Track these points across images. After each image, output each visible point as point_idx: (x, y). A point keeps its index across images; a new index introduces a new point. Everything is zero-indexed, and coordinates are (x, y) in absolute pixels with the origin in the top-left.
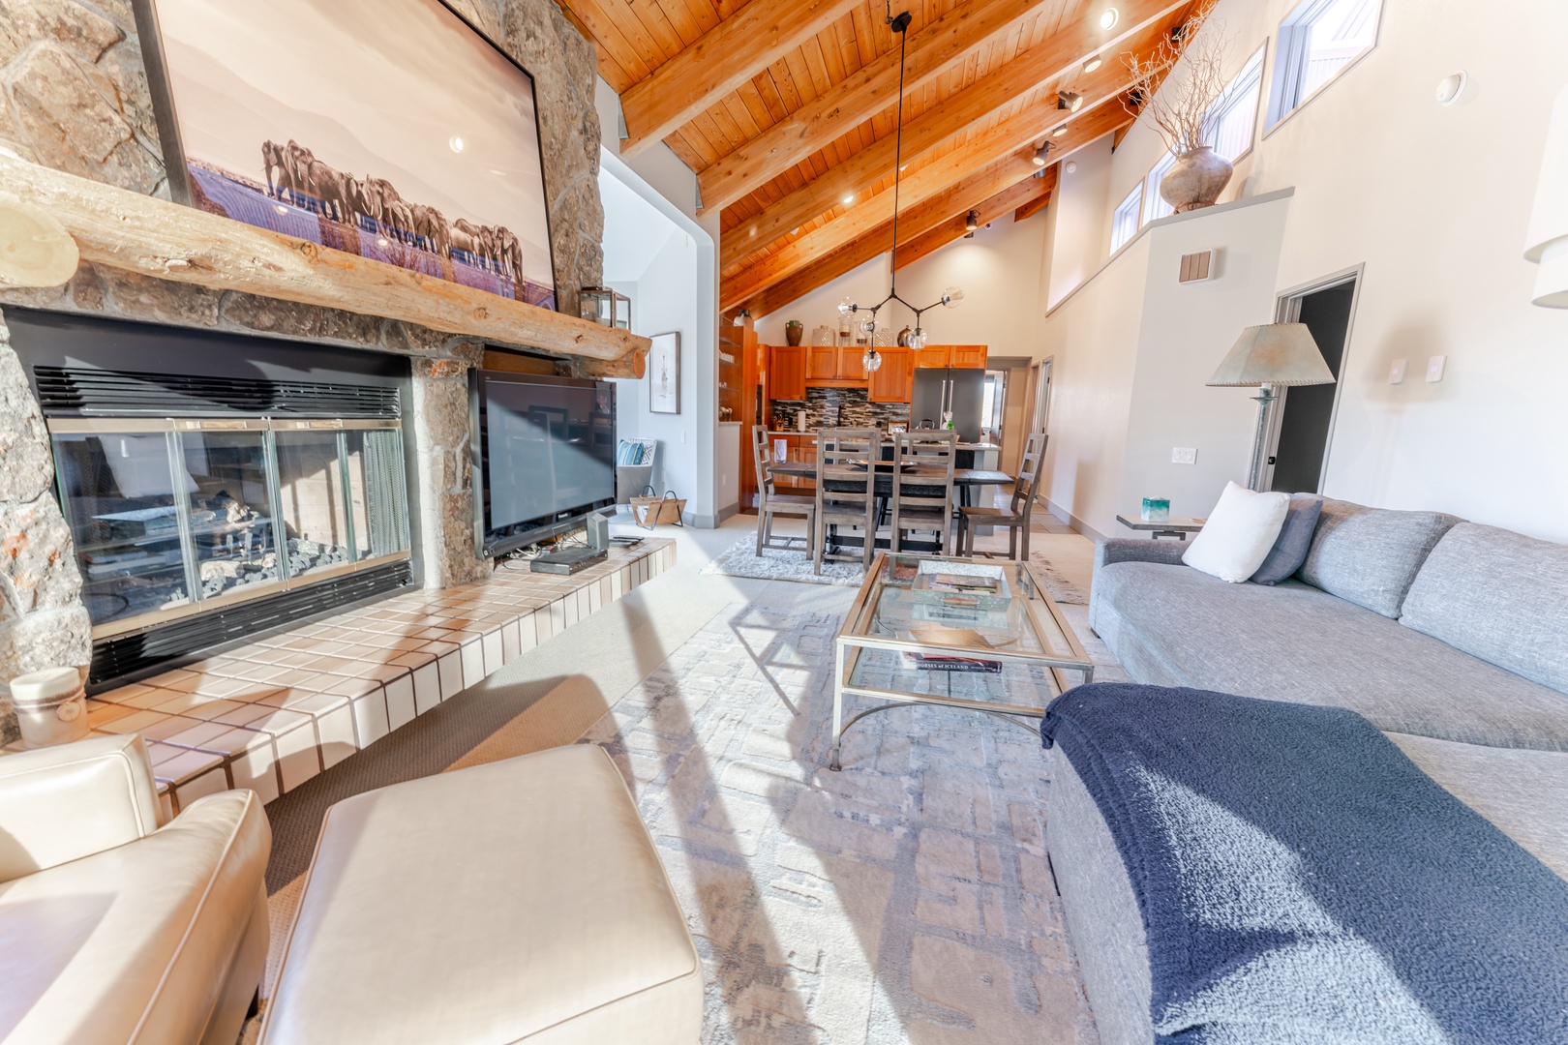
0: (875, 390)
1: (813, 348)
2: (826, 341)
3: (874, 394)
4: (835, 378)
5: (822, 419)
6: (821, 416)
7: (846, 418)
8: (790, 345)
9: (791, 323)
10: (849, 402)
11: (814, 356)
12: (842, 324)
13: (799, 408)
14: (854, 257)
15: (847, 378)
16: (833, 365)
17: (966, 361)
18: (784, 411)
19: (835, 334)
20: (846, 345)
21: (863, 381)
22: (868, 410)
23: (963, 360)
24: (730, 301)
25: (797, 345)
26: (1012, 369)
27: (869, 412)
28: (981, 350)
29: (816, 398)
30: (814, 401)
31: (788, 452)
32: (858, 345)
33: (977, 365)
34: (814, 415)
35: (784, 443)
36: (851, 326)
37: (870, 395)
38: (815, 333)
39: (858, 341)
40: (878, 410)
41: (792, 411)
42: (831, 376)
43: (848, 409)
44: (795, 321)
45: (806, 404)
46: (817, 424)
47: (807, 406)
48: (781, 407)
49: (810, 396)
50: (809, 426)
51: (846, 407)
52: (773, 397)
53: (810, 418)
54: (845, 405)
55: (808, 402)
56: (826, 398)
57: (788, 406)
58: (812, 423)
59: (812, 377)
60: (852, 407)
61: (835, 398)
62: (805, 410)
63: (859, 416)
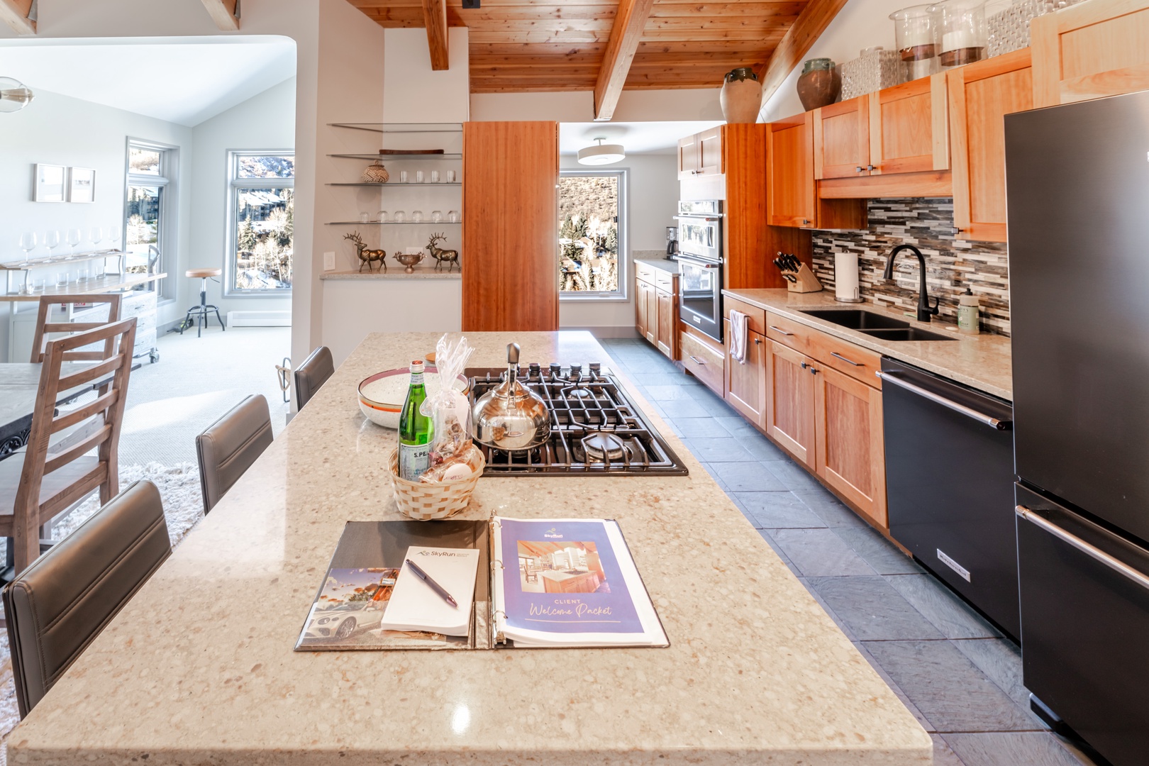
21: (942, 175)
29: (883, 222)
44: (815, 60)
45: (864, 237)
46: (888, 287)
47: (866, 240)
48: (822, 240)
49: (869, 217)
50: (872, 289)
51: (958, 249)
52: (771, 222)
53: (872, 270)
54: (954, 244)
55: (868, 232)
56: (904, 223)
57: (832, 240)
58: (875, 282)
59: (824, 175)
60: (976, 250)
61: (926, 223)
62: (861, 252)
63: (996, 278)
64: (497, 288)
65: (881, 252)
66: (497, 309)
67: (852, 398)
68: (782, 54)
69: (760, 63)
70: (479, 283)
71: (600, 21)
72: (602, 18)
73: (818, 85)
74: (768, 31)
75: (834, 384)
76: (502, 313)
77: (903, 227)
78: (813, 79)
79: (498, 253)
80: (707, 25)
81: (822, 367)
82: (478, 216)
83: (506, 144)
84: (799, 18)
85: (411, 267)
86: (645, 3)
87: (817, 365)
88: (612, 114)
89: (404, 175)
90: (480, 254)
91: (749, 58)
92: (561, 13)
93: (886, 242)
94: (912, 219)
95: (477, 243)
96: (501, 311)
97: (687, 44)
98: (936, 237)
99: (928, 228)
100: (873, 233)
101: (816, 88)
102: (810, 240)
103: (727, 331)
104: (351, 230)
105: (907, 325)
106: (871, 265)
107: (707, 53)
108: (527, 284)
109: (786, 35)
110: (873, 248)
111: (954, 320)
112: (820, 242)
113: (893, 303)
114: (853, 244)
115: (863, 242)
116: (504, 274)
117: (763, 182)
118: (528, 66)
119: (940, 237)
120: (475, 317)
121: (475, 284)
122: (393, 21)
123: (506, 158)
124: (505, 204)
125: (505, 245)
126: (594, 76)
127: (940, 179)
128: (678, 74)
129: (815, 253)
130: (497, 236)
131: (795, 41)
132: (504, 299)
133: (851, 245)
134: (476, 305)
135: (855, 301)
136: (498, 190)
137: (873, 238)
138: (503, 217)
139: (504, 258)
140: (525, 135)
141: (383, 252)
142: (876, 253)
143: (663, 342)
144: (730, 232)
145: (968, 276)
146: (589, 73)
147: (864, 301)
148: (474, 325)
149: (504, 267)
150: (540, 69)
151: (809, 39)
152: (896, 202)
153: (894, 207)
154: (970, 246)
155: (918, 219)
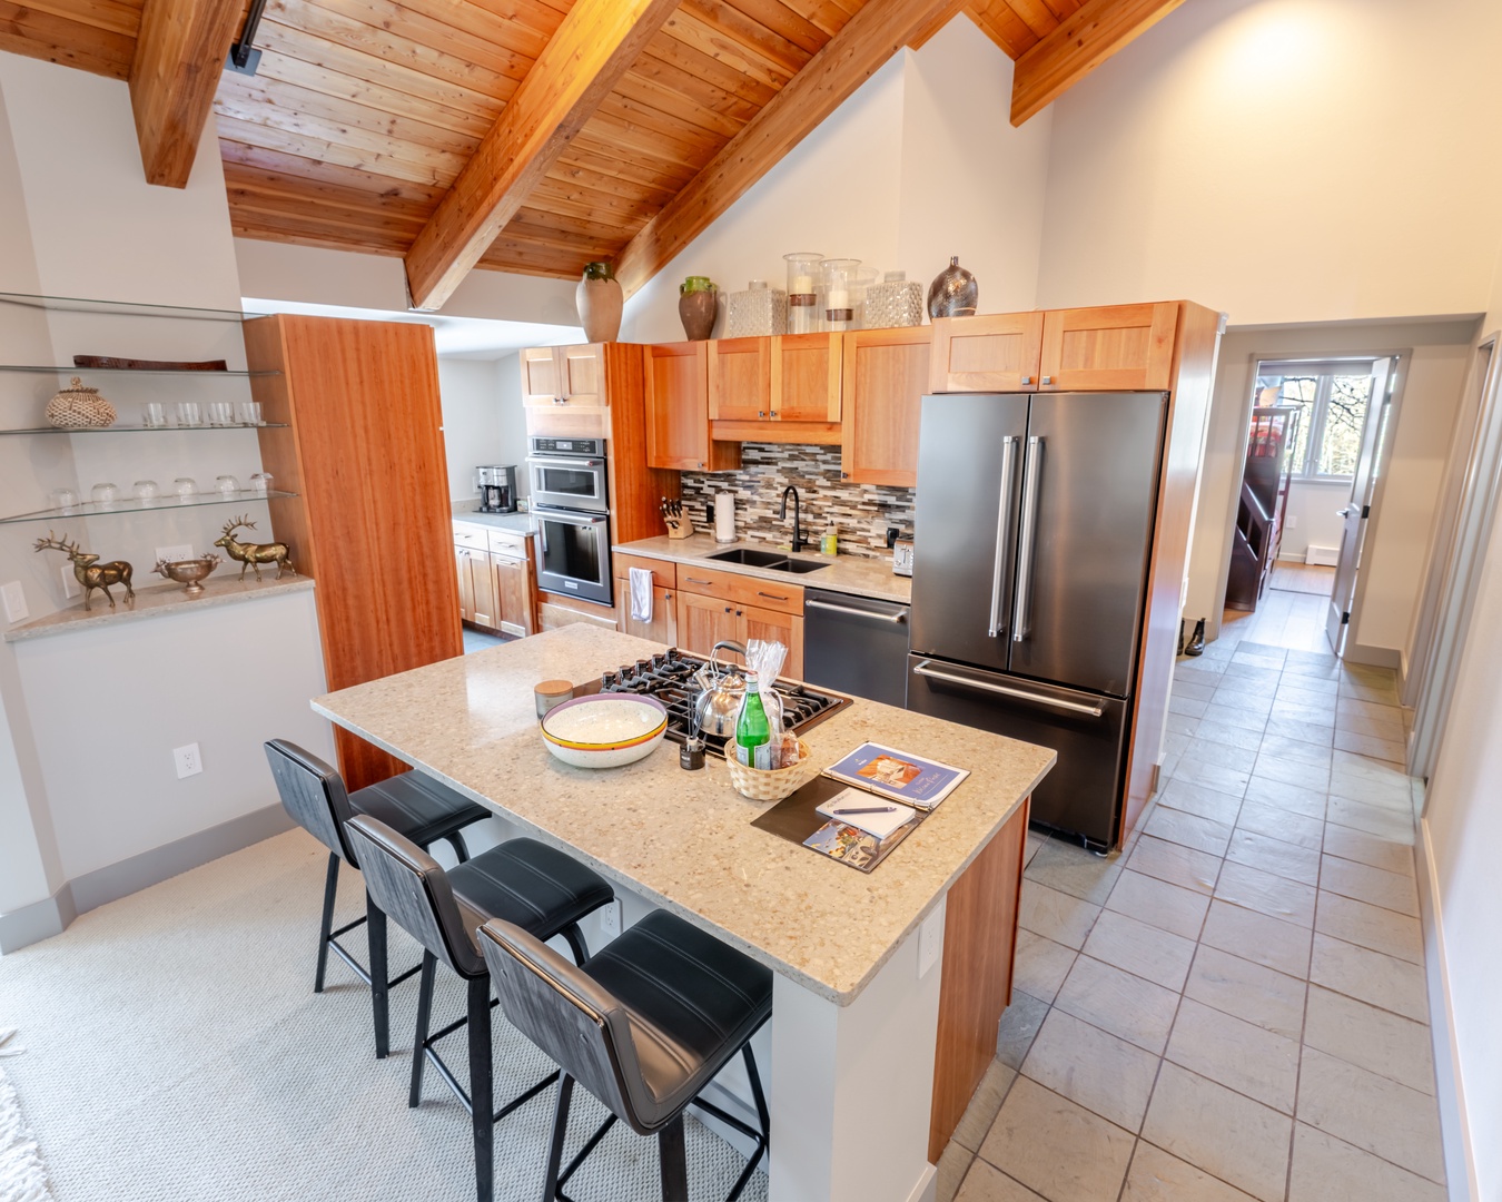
0: (857, 451)
1: (718, 341)
3: (856, 464)
4: (767, 416)
5: (768, 513)
6: (767, 505)
7: (818, 516)
9: (690, 282)
10: (825, 474)
14: (828, 82)
16: (762, 382)
18: (698, 491)
21: (832, 426)
22: (867, 497)
23: (1089, 360)
24: (456, 245)
26: (1418, 350)
27: (870, 503)
28: (1157, 319)
29: (756, 462)
30: (753, 469)
34: (753, 503)
37: (847, 463)
40: (892, 500)
41: (712, 491)
43: (822, 493)
44: (698, 278)
45: (738, 477)
46: (761, 524)
47: (740, 480)
48: (692, 481)
49: (743, 457)
50: (745, 527)
51: (819, 487)
52: (652, 463)
53: (746, 509)
54: (817, 483)
55: (742, 472)
56: (776, 464)
57: (705, 480)
58: (749, 521)
59: (720, 415)
60: (833, 488)
61: (795, 464)
62: (735, 492)
63: (847, 510)
64: (374, 592)
65: (754, 491)
66: (378, 622)
67: (775, 628)
68: (640, 252)
69: (611, 255)
70: (344, 590)
71: (447, 156)
72: (452, 153)
73: (703, 309)
74: (631, 219)
75: (757, 619)
76: (386, 627)
77: (775, 467)
78: (699, 302)
79: (367, 538)
80: (575, 196)
81: (744, 608)
82: (328, 483)
83: (359, 360)
84: (663, 211)
85: (197, 584)
86: (544, 161)
87: (739, 608)
88: (441, 303)
89: (155, 410)
90: (341, 544)
91: (601, 246)
92: (395, 128)
93: (760, 481)
94: (783, 459)
95: (332, 527)
96: (383, 625)
97: (545, 215)
98: (803, 477)
99: (797, 468)
100: (747, 472)
101: (701, 312)
102: (680, 480)
103: (620, 592)
104: (41, 531)
105: (785, 557)
106: (743, 504)
107: (563, 232)
108: (416, 577)
109: (648, 226)
110: (746, 488)
111: (817, 548)
112: (690, 482)
113: (764, 538)
114: (726, 484)
115: (738, 482)
116: (381, 569)
117: (642, 417)
118: (309, 199)
119: (807, 477)
120: (346, 643)
121: (340, 593)
122: (24, 40)
123: (361, 382)
124: (369, 460)
125: (377, 524)
126: (412, 236)
127: (830, 429)
128: (520, 254)
129: (685, 495)
130: (364, 512)
131: (658, 240)
132: (386, 606)
133: (724, 485)
134: (344, 624)
135: (733, 542)
136: (355, 436)
137: (747, 478)
138: (369, 480)
139: (379, 548)
140: (387, 345)
141: (127, 565)
142: (749, 492)
143: (511, 621)
144: (617, 478)
145: (826, 509)
146: (405, 231)
147: (739, 539)
148: (345, 655)
149: (380, 559)
150: (327, 209)
151: (677, 243)
152: (770, 444)
153: (767, 447)
154: (829, 484)
155: (788, 459)
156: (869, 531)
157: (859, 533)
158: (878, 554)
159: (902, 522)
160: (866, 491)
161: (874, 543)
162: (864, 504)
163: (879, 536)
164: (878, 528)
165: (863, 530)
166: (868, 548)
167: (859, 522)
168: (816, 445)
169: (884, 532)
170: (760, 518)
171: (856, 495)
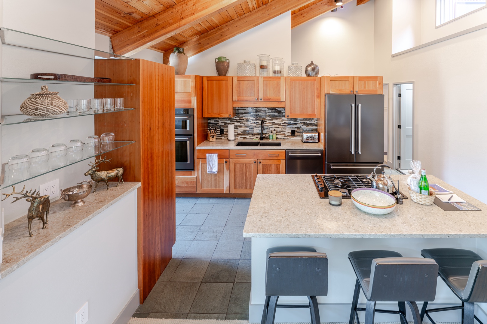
0: (291, 109)
1: (238, 77)
2: (249, 72)
3: (291, 113)
4: (258, 100)
5: (248, 129)
6: (247, 127)
8: (219, 75)
9: (219, 58)
10: (269, 116)
11: (239, 83)
12: (261, 60)
13: (229, 122)
14: (267, 12)
15: (268, 100)
16: (256, 90)
17: (367, 89)
18: (216, 124)
19: (255, 67)
20: (265, 74)
21: (281, 102)
22: (284, 122)
23: (365, 87)
24: (151, 37)
25: (225, 75)
27: (285, 123)
28: (378, 79)
29: (242, 114)
30: (241, 116)
31: (219, 164)
32: (274, 75)
33: (377, 91)
34: (241, 127)
35: (215, 156)
36: (268, 61)
37: (287, 112)
38: (239, 65)
39: (275, 72)
40: (292, 122)
41: (223, 124)
42: (254, 98)
43: (268, 121)
45: (234, 119)
46: (244, 133)
47: (235, 120)
48: (214, 121)
49: (237, 112)
50: (237, 135)
51: (267, 120)
52: (205, 116)
53: (238, 129)
54: (266, 119)
55: (236, 117)
56: (250, 114)
57: (220, 120)
58: (239, 132)
59: (238, 99)
60: (272, 120)
61: (258, 113)
62: (234, 123)
63: (278, 126)
65: (241, 123)
67: (274, 165)
68: (190, 46)
81: (261, 160)
93: (243, 120)
94: (253, 112)
98: (261, 117)
99: (259, 115)
100: (238, 117)
102: (208, 121)
105: (259, 142)
106: (237, 127)
110: (237, 122)
111: (268, 138)
112: (212, 121)
113: (246, 137)
115: (234, 120)
129: (210, 126)
131: (199, 44)
137: (238, 119)
142: (239, 123)
152: (248, 108)
153: (246, 109)
154: (270, 119)
155: (255, 112)
156: (285, 131)
157: (281, 132)
158: (288, 138)
159: (296, 128)
160: (283, 120)
161: (287, 135)
162: (283, 124)
163: (289, 132)
164: (288, 130)
165: (283, 131)
166: (285, 136)
167: (281, 129)
168: (265, 108)
169: (290, 131)
170: (244, 131)
171: (280, 121)
